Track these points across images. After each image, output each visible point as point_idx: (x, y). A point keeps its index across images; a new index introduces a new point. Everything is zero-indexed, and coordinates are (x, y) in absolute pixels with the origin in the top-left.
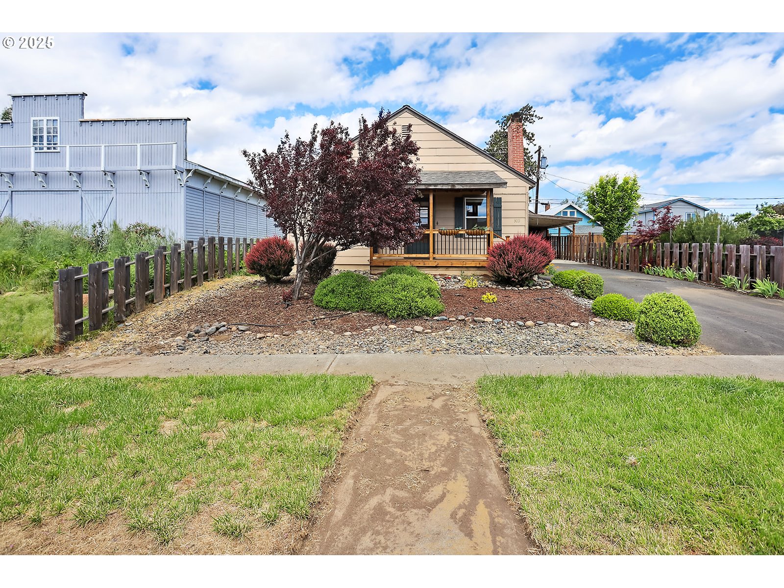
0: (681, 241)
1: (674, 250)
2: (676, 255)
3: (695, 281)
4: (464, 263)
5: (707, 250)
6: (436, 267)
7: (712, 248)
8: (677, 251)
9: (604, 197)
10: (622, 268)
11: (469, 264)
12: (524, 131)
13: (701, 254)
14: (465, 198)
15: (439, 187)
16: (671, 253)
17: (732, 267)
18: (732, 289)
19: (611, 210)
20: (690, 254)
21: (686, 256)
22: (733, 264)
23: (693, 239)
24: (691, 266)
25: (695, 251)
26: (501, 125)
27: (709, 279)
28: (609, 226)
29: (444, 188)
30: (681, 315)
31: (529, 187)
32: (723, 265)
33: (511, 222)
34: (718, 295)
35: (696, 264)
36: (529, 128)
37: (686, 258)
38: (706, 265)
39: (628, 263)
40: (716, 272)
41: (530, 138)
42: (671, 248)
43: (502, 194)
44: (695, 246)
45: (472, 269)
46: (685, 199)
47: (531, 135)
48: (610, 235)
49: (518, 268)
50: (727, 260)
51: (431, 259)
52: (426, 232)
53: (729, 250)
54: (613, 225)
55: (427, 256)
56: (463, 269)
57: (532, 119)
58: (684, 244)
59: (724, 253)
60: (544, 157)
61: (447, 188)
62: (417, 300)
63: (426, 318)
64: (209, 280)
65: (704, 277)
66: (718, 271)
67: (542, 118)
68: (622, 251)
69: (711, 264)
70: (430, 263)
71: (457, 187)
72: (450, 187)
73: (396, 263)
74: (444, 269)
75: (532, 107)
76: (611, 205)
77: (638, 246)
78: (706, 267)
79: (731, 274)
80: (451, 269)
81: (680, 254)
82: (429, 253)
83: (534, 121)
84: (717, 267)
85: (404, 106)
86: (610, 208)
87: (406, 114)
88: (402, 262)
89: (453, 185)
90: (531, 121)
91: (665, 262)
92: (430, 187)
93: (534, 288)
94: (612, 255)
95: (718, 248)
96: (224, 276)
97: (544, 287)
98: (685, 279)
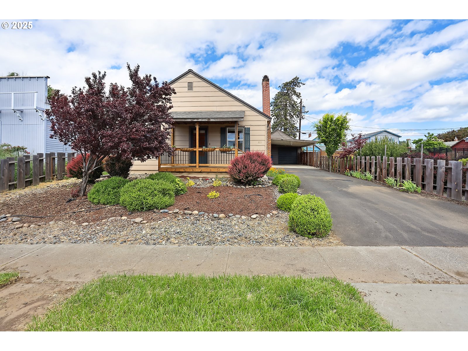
0: (365, 155)
1: (362, 161)
2: (363, 164)
3: (372, 181)
4: (219, 170)
5: (379, 161)
6: (200, 172)
7: (382, 160)
8: (363, 161)
9: (326, 128)
10: (336, 172)
11: (221, 170)
12: (295, 92)
13: (376, 163)
14: (227, 128)
15: (200, 120)
16: (361, 162)
17: (392, 172)
18: (390, 186)
19: (330, 136)
20: (370, 163)
21: (368, 164)
22: (393, 170)
23: (373, 154)
24: (370, 171)
25: (373, 162)
26: (281, 88)
27: (380, 180)
28: (328, 146)
29: (203, 121)
30: (316, 213)
31: (268, 121)
32: (388, 170)
33: (256, 143)
34: (379, 191)
35: (373, 170)
36: (297, 90)
37: (368, 165)
38: (378, 170)
39: (339, 168)
40: (384, 175)
41: (298, 96)
42: (361, 159)
43: (250, 125)
44: (373, 158)
45: (224, 173)
46: (387, 130)
47: (298, 94)
48: (329, 151)
49: (245, 174)
50: (390, 167)
51: (197, 167)
52: (195, 150)
53: (391, 161)
54: (331, 145)
55: (194, 165)
56: (217, 174)
57: (299, 85)
58: (367, 157)
59: (388, 163)
60: (304, 106)
61: (205, 121)
62: (148, 198)
63: (155, 210)
64: (46, 181)
65: (378, 178)
66: (385, 174)
67: (305, 84)
68: (336, 161)
69: (381, 170)
70: (197, 170)
71: (212, 120)
72: (207, 120)
73: (175, 170)
74: (206, 173)
75: (299, 78)
76: (329, 133)
77: (344, 158)
78: (379, 172)
79: (392, 176)
80: (211, 173)
81: (365, 163)
82: (196, 163)
83: (300, 86)
84: (384, 171)
85: (189, 70)
86: (329, 135)
87: (190, 75)
88: (178, 169)
89: (209, 119)
90: (298, 86)
91: (357, 168)
92: (195, 121)
93: (257, 186)
94: (330, 164)
95: (385, 159)
96: (63, 178)
97: (264, 186)
98: (366, 180)
